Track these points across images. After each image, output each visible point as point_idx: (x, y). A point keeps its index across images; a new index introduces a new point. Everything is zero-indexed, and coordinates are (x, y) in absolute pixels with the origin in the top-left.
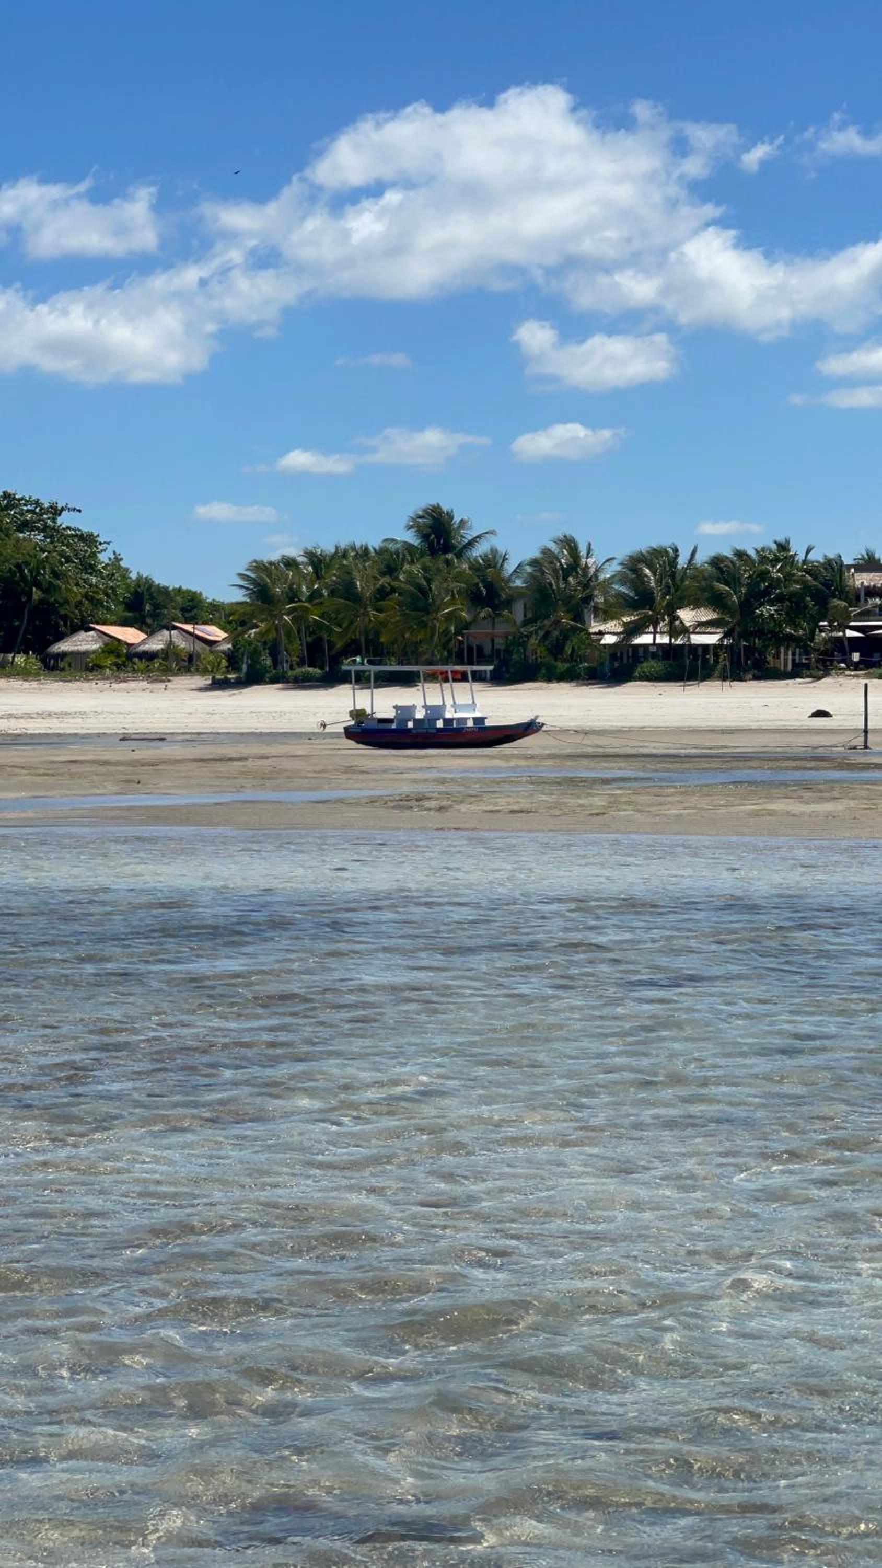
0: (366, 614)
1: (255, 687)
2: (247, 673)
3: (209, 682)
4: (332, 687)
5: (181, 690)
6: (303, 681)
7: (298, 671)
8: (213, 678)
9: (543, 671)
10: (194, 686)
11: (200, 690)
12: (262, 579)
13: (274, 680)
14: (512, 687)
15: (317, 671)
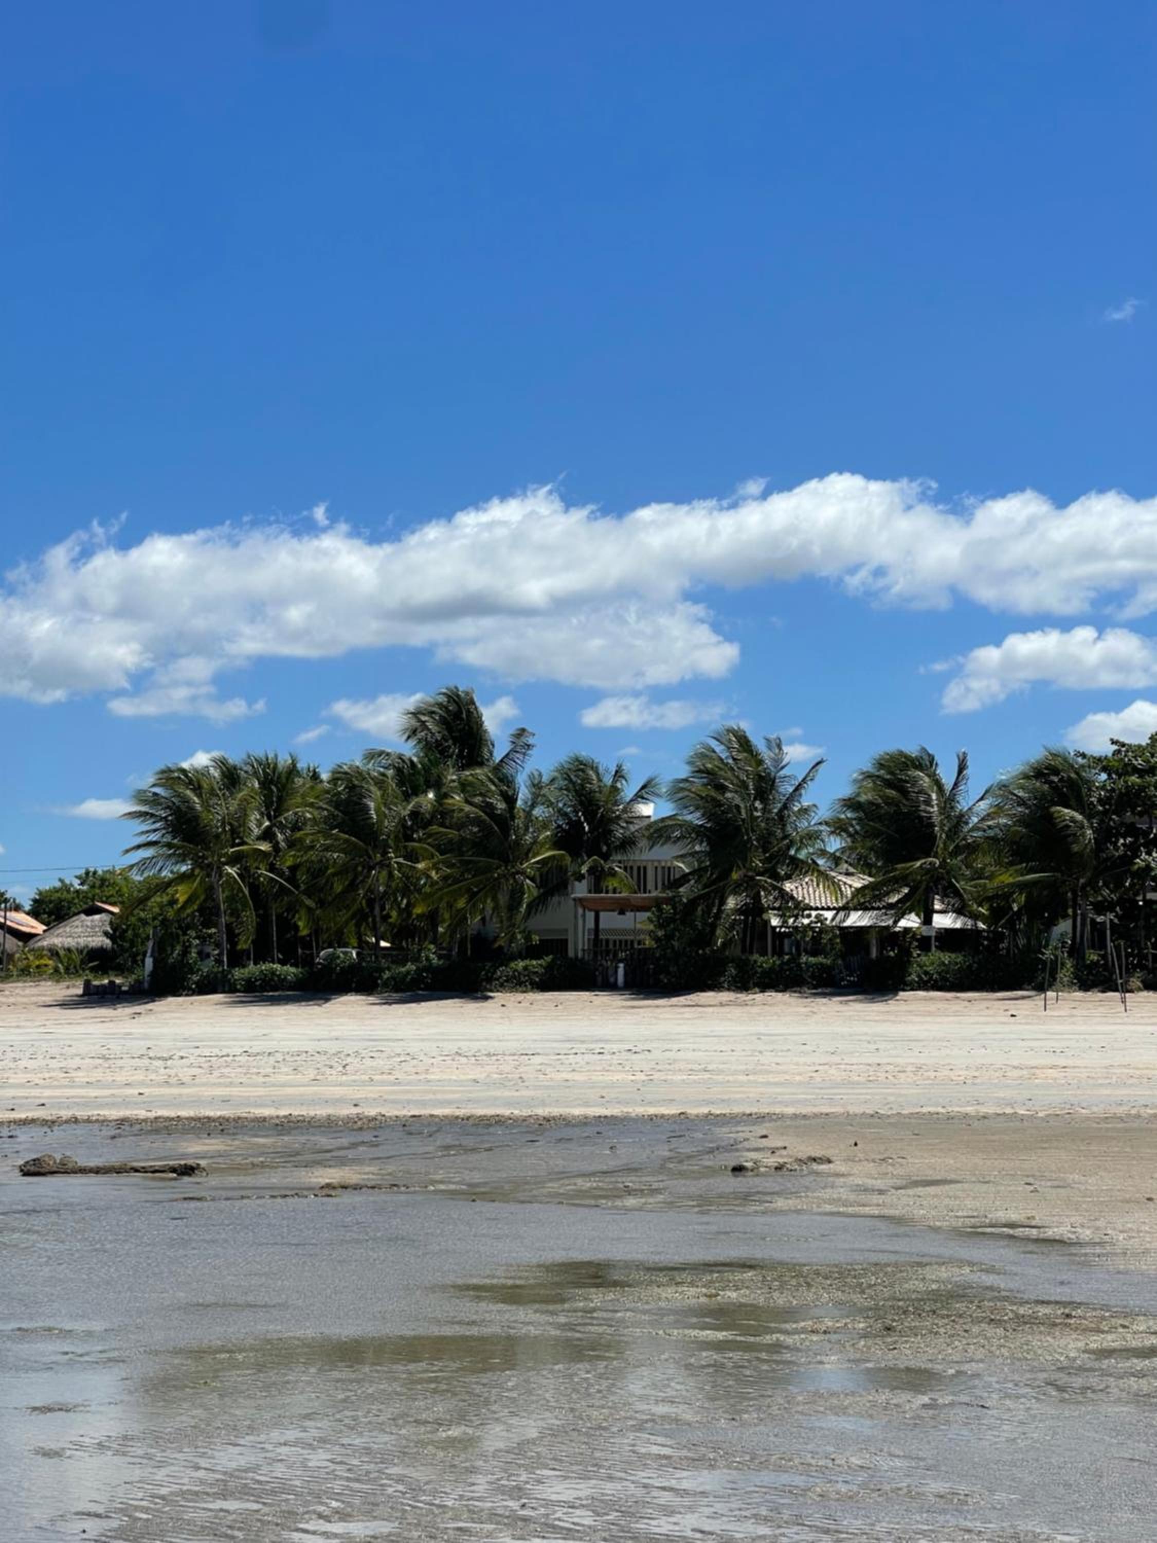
0: (385, 864)
1: (171, 999)
2: (153, 974)
3: (80, 991)
4: (327, 1000)
5: (25, 1006)
6: (263, 989)
7: (252, 969)
8: (87, 984)
9: (732, 970)
10: (48, 1000)
11: (64, 1005)
12: (186, 800)
13: (206, 987)
14: (682, 1000)
15: (290, 971)
